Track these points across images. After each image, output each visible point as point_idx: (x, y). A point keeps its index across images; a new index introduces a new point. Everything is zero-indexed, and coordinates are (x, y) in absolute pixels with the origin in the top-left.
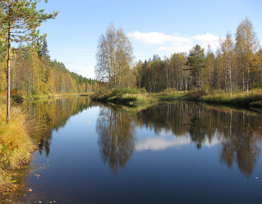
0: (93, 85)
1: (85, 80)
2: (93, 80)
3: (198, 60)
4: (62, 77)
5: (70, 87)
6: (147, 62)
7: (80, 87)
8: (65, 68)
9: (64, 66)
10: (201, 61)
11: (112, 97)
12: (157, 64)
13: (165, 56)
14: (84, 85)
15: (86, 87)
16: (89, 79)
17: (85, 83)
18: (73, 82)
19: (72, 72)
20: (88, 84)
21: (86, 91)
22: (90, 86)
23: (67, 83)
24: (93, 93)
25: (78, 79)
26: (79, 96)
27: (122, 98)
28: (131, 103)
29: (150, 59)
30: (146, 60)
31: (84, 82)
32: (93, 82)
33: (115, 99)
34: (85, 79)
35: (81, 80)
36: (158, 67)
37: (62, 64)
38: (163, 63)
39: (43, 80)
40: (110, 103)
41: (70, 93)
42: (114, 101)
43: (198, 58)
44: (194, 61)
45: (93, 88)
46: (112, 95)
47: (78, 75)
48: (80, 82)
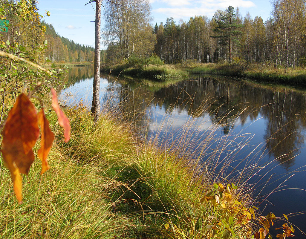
0: (87, 53)
1: (77, 47)
2: (87, 47)
3: (231, 25)
4: (53, 43)
5: (62, 55)
6: (158, 27)
7: (72, 55)
8: (55, 32)
9: (54, 29)
10: (235, 27)
11: (128, 69)
12: (172, 29)
13: (181, 20)
14: (76, 53)
15: (78, 56)
16: (82, 46)
17: (78, 50)
18: (65, 49)
19: (62, 37)
20: (82, 52)
21: (79, 60)
22: (83, 55)
23: (58, 50)
24: (87, 63)
25: (70, 46)
26: (75, 66)
27: (144, 70)
28: (159, 77)
29: (162, 23)
30: (156, 24)
31: (76, 49)
32: (87, 50)
33: (132, 71)
34: (78, 45)
35: (74, 47)
36: (174, 33)
37: (51, 26)
38: (179, 29)
39: (32, 45)
40: (126, 76)
41: (62, 63)
42: (132, 74)
43: (230, 23)
44: (225, 26)
45: (87, 56)
46: (128, 66)
47: (70, 41)
48: (72, 49)
